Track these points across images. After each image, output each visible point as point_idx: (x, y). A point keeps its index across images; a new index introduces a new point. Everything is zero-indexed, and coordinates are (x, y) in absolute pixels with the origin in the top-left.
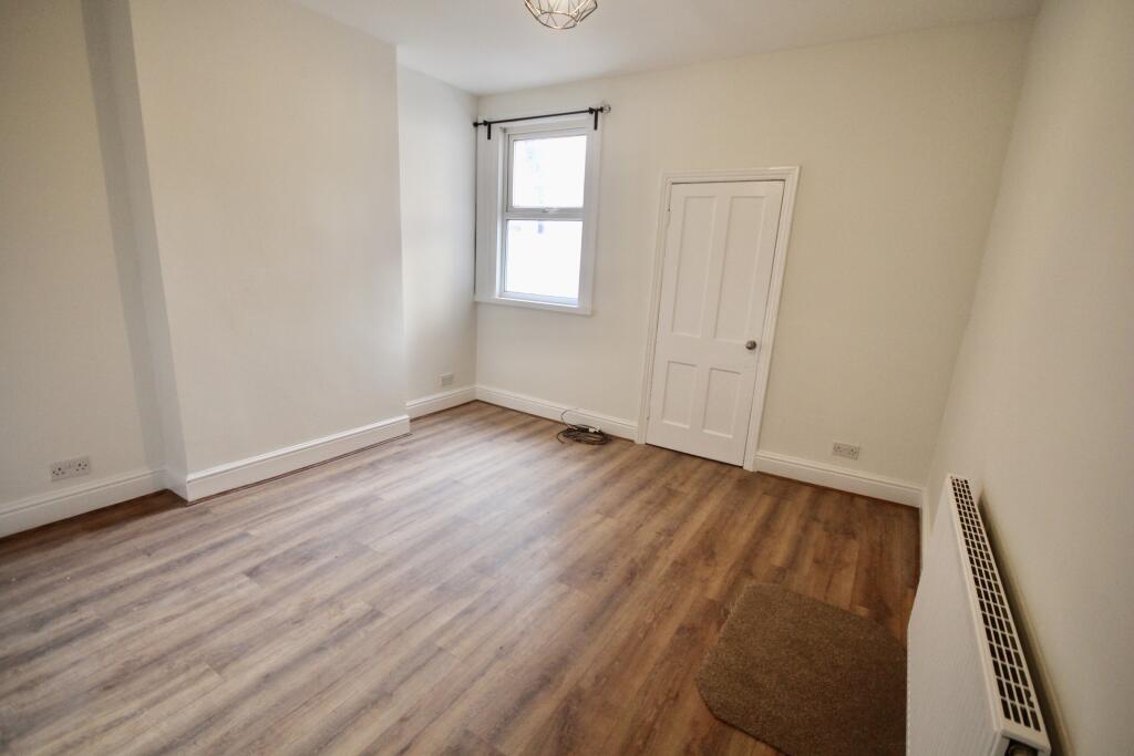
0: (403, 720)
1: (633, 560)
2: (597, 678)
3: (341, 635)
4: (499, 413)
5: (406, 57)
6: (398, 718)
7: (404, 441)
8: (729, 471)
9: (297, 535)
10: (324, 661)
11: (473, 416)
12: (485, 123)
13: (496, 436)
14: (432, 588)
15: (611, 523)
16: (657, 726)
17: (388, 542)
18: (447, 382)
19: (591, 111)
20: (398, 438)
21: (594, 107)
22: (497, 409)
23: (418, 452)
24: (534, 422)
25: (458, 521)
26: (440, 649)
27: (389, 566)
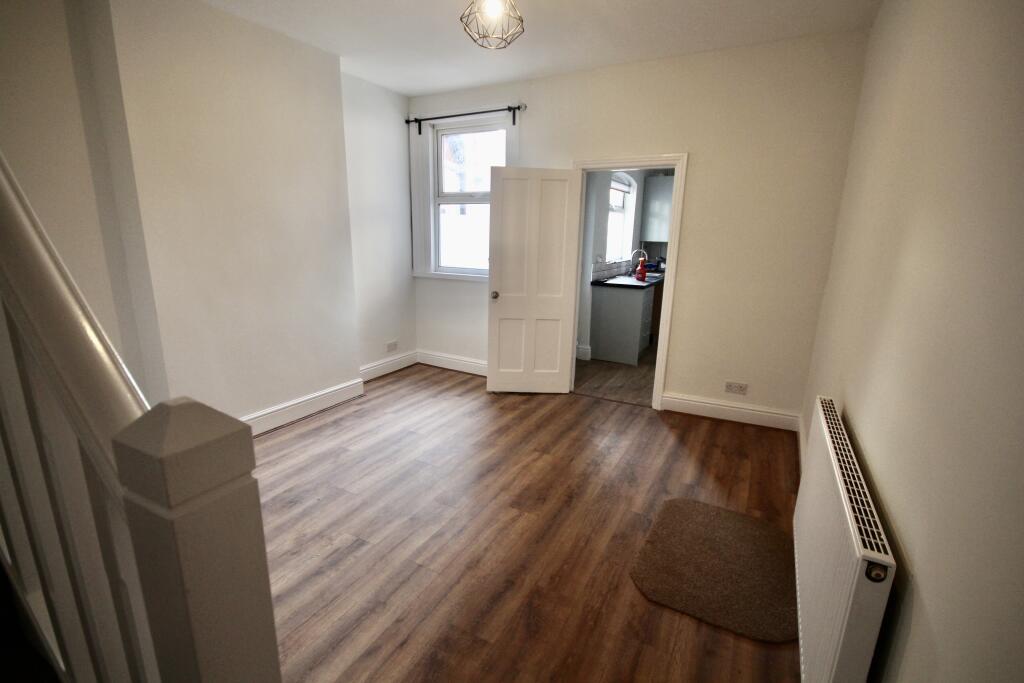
0: (398, 621)
1: (569, 487)
2: (552, 578)
3: (335, 560)
4: (439, 373)
5: (348, 66)
6: (394, 619)
7: (360, 400)
8: (642, 410)
9: (281, 484)
10: (322, 582)
11: (417, 377)
12: (416, 120)
13: (440, 392)
14: (406, 519)
15: (547, 458)
16: (604, 610)
17: (361, 485)
18: (392, 348)
19: (510, 109)
20: (354, 399)
21: (513, 106)
22: (437, 370)
23: (374, 409)
24: (471, 379)
25: (419, 465)
26: (420, 566)
27: (365, 504)
